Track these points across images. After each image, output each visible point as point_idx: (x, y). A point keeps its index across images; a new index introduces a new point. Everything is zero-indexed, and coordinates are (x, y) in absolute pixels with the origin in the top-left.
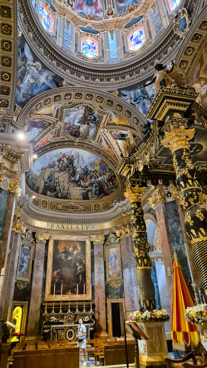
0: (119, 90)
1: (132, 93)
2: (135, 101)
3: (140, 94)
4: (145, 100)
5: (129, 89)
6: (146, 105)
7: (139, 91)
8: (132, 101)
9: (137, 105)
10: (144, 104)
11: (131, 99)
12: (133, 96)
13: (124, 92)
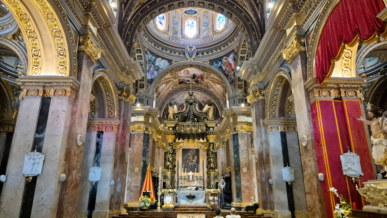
0: (148, 49)
1: (151, 56)
2: (149, 61)
3: (153, 60)
4: (152, 65)
5: (152, 53)
6: (151, 68)
7: (154, 58)
8: (148, 60)
9: (148, 64)
10: (150, 67)
11: (148, 58)
12: (149, 58)
13: (148, 52)
